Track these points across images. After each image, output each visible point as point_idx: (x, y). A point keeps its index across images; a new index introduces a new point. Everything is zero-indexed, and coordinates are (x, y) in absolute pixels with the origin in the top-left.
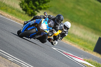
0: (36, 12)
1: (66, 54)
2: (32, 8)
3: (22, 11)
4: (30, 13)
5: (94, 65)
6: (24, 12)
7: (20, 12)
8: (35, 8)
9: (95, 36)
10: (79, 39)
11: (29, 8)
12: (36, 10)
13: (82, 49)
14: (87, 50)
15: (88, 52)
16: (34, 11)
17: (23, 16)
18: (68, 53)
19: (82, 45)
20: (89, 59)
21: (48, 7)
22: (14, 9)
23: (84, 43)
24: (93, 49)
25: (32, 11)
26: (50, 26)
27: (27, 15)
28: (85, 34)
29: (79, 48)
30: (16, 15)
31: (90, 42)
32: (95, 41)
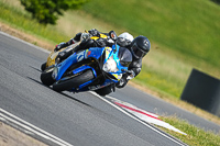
0: (55, 14)
1: (120, 106)
2: (47, 6)
3: (25, 12)
4: (42, 17)
5: (181, 129)
6: (30, 15)
7: (19, 14)
8: (54, 5)
9: (183, 66)
10: (149, 73)
11: (39, 6)
12: (56, 10)
13: (155, 96)
14: (167, 97)
15: (168, 101)
16: (51, 13)
17: (27, 22)
18: (125, 104)
19: (157, 85)
20: (171, 118)
21: (81, 4)
22: (6, 8)
23: (160, 82)
24: (179, 95)
25: (47, 11)
26: (123, 64)
27: (35, 20)
28: (161, 62)
29: (149, 93)
30: (11, 20)
31: (174, 80)
32: (184, 77)
